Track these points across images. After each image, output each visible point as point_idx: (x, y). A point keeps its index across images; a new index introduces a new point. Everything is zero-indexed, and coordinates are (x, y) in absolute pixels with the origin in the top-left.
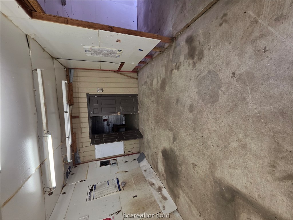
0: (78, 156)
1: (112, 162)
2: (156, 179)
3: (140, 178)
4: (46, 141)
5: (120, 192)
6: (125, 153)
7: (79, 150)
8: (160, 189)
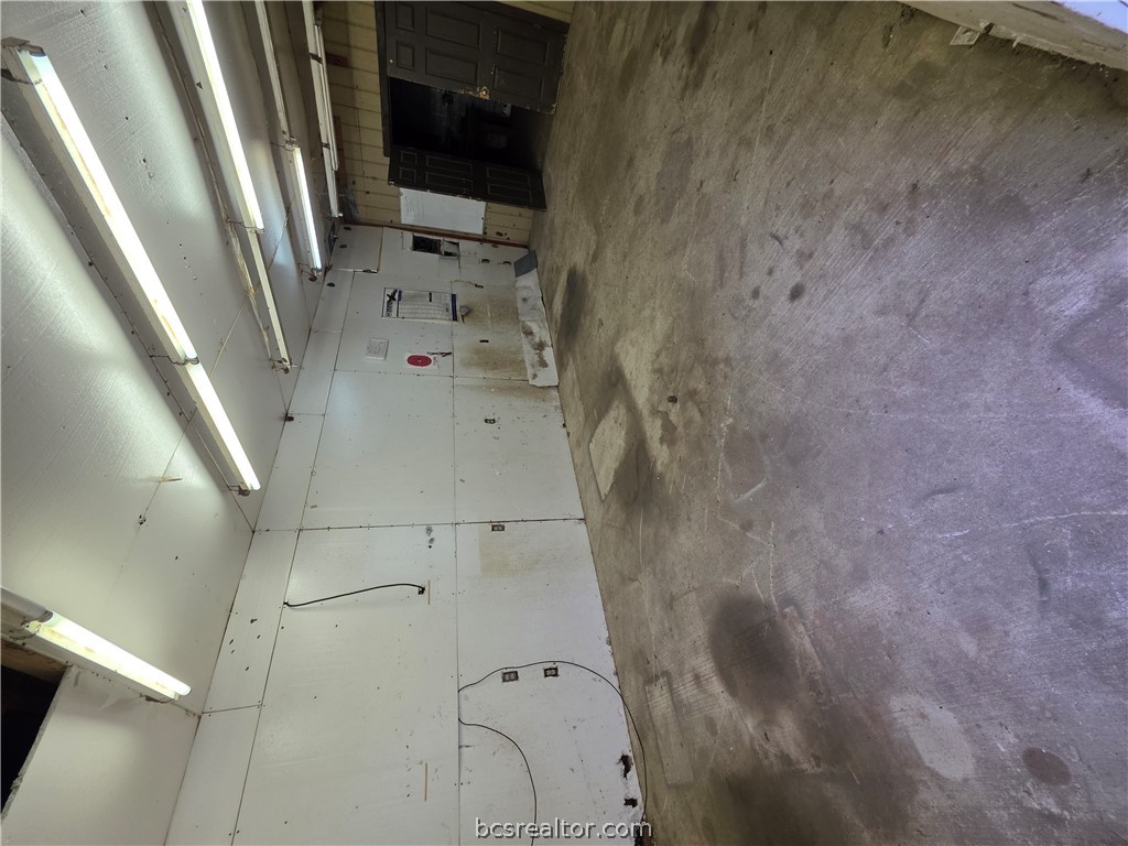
0: (351, 198)
1: (445, 247)
2: (541, 325)
3: (507, 311)
4: (292, 161)
5: (455, 323)
6: (485, 233)
7: (354, 183)
8: (541, 346)
